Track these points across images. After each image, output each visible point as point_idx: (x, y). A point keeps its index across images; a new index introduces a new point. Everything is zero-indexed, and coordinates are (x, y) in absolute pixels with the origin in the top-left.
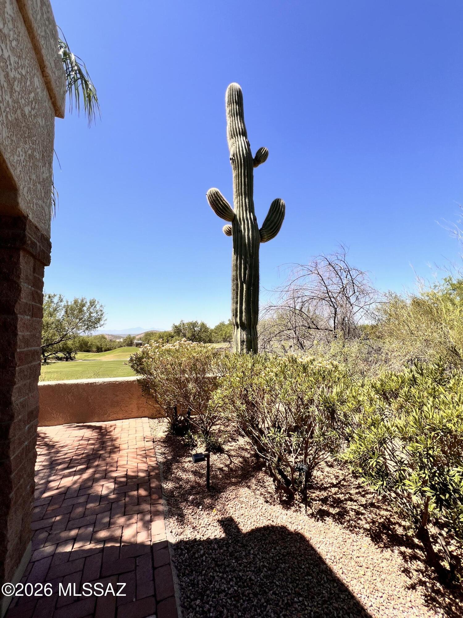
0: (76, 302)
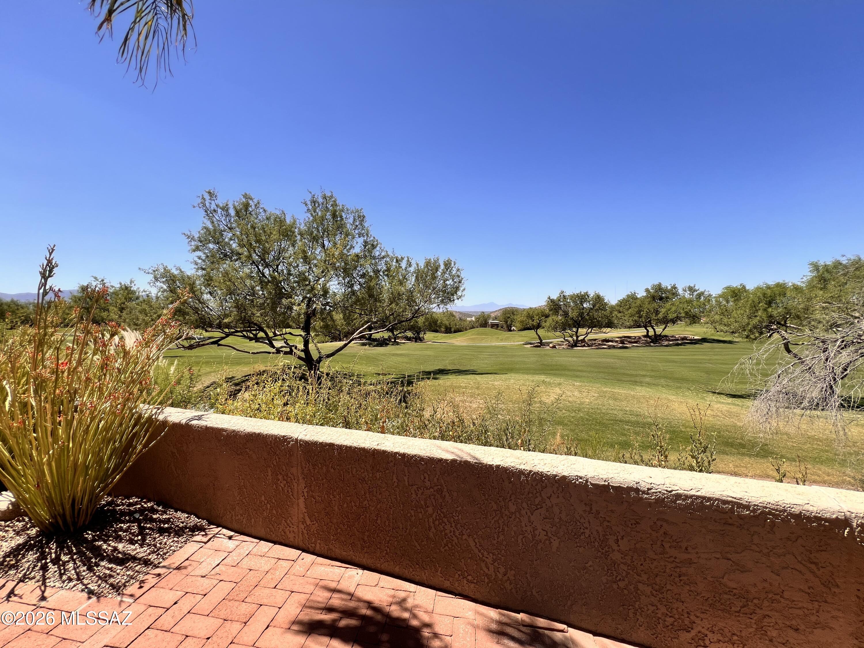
0: (428, 264)
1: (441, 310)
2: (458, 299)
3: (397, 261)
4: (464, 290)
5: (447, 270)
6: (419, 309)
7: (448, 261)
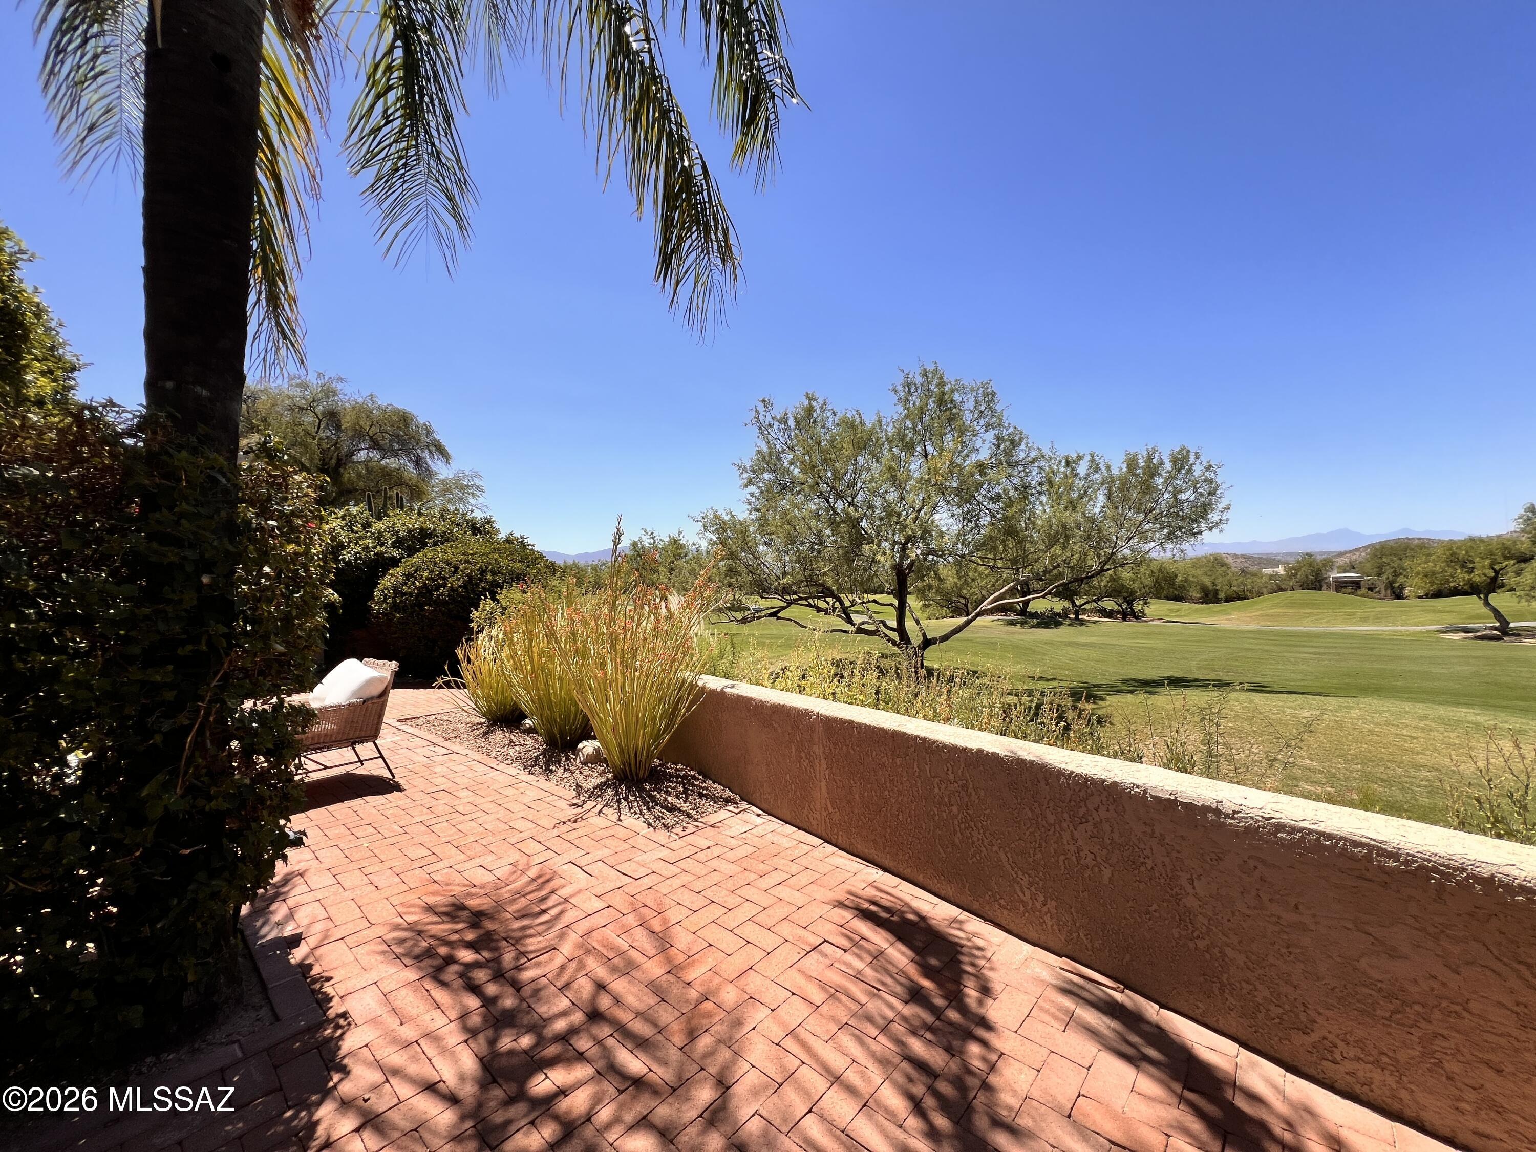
0: (1132, 463)
1: (1169, 554)
2: (1210, 529)
3: (1068, 464)
4: (1227, 508)
5: (1179, 471)
6: (1113, 554)
7: (1180, 452)
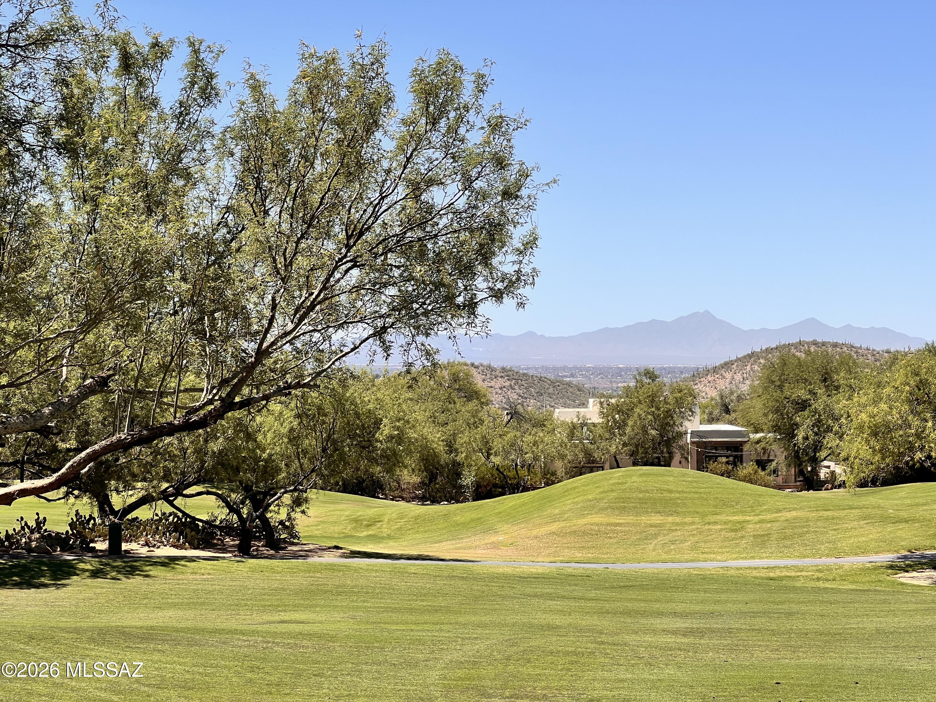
2: (498, 295)
5: (434, 122)
6: (262, 354)
7: (439, 69)
